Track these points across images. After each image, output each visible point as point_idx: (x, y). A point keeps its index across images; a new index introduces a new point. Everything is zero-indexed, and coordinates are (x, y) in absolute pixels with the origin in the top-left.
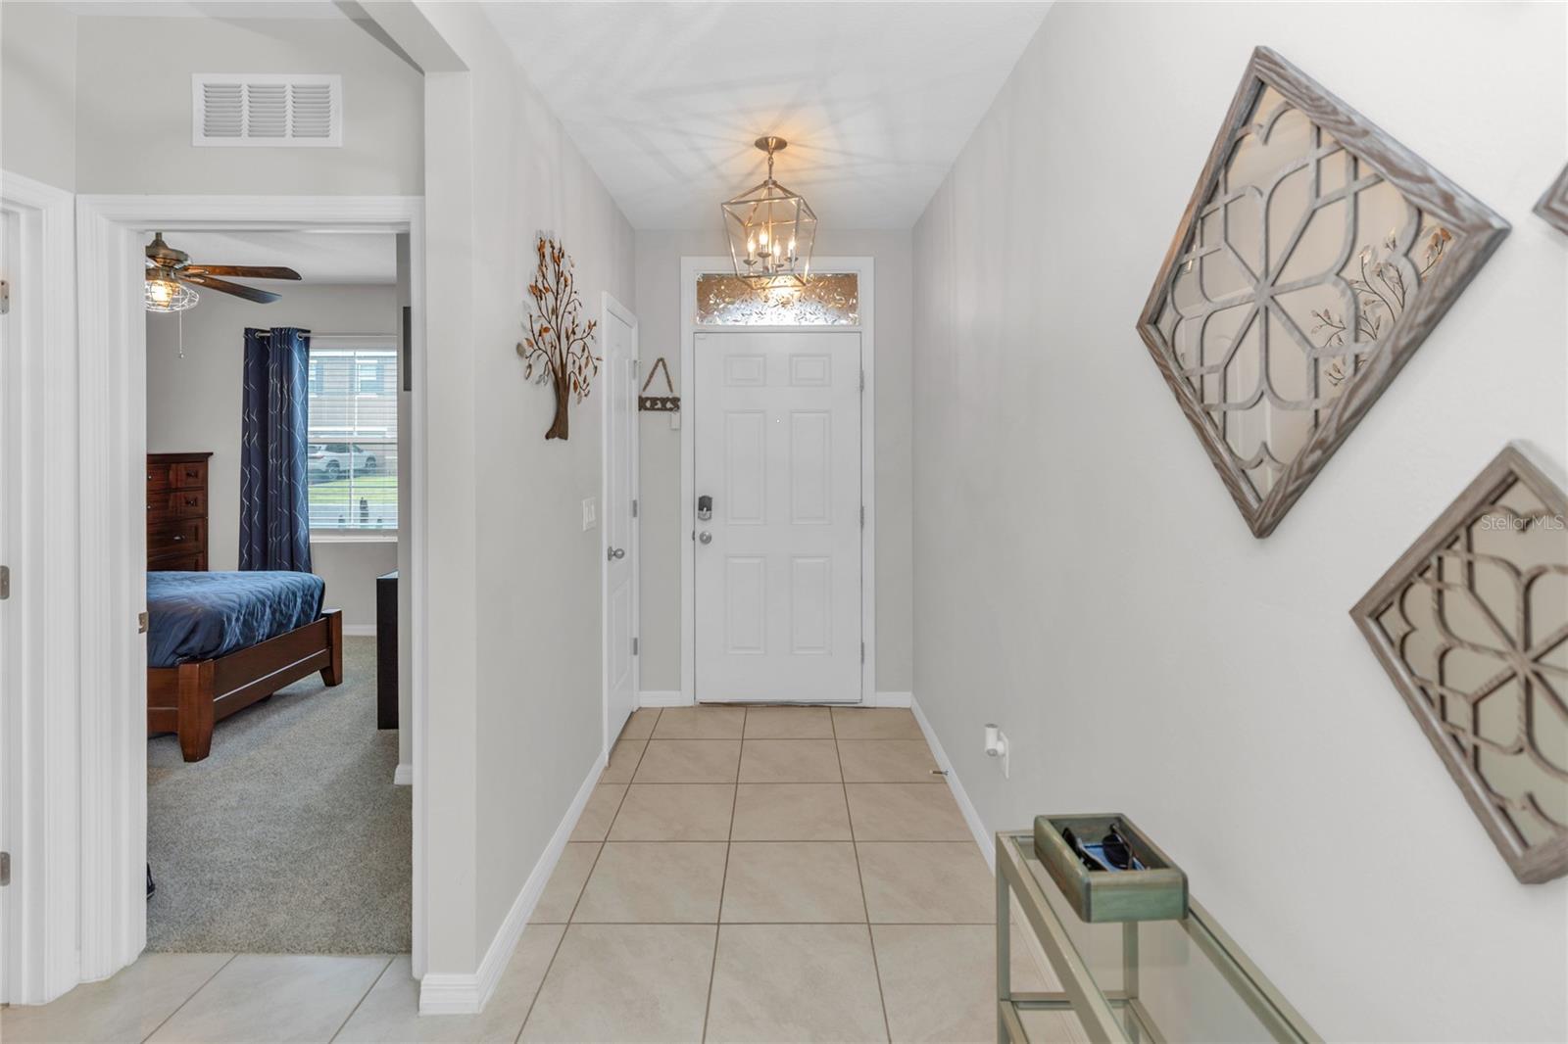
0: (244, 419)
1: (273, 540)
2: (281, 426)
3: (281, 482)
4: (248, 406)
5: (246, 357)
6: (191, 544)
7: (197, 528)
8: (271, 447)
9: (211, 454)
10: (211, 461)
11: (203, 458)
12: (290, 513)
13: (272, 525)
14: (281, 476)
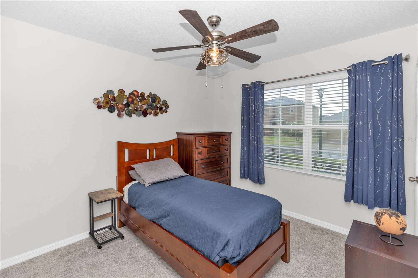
0: (242, 119)
1: (251, 167)
2: (254, 122)
3: (254, 144)
4: (243, 114)
5: (243, 95)
6: (226, 164)
7: (228, 159)
8: (251, 130)
9: (232, 132)
10: (232, 135)
11: (229, 134)
12: (258, 157)
13: (251, 161)
14: (254, 143)
